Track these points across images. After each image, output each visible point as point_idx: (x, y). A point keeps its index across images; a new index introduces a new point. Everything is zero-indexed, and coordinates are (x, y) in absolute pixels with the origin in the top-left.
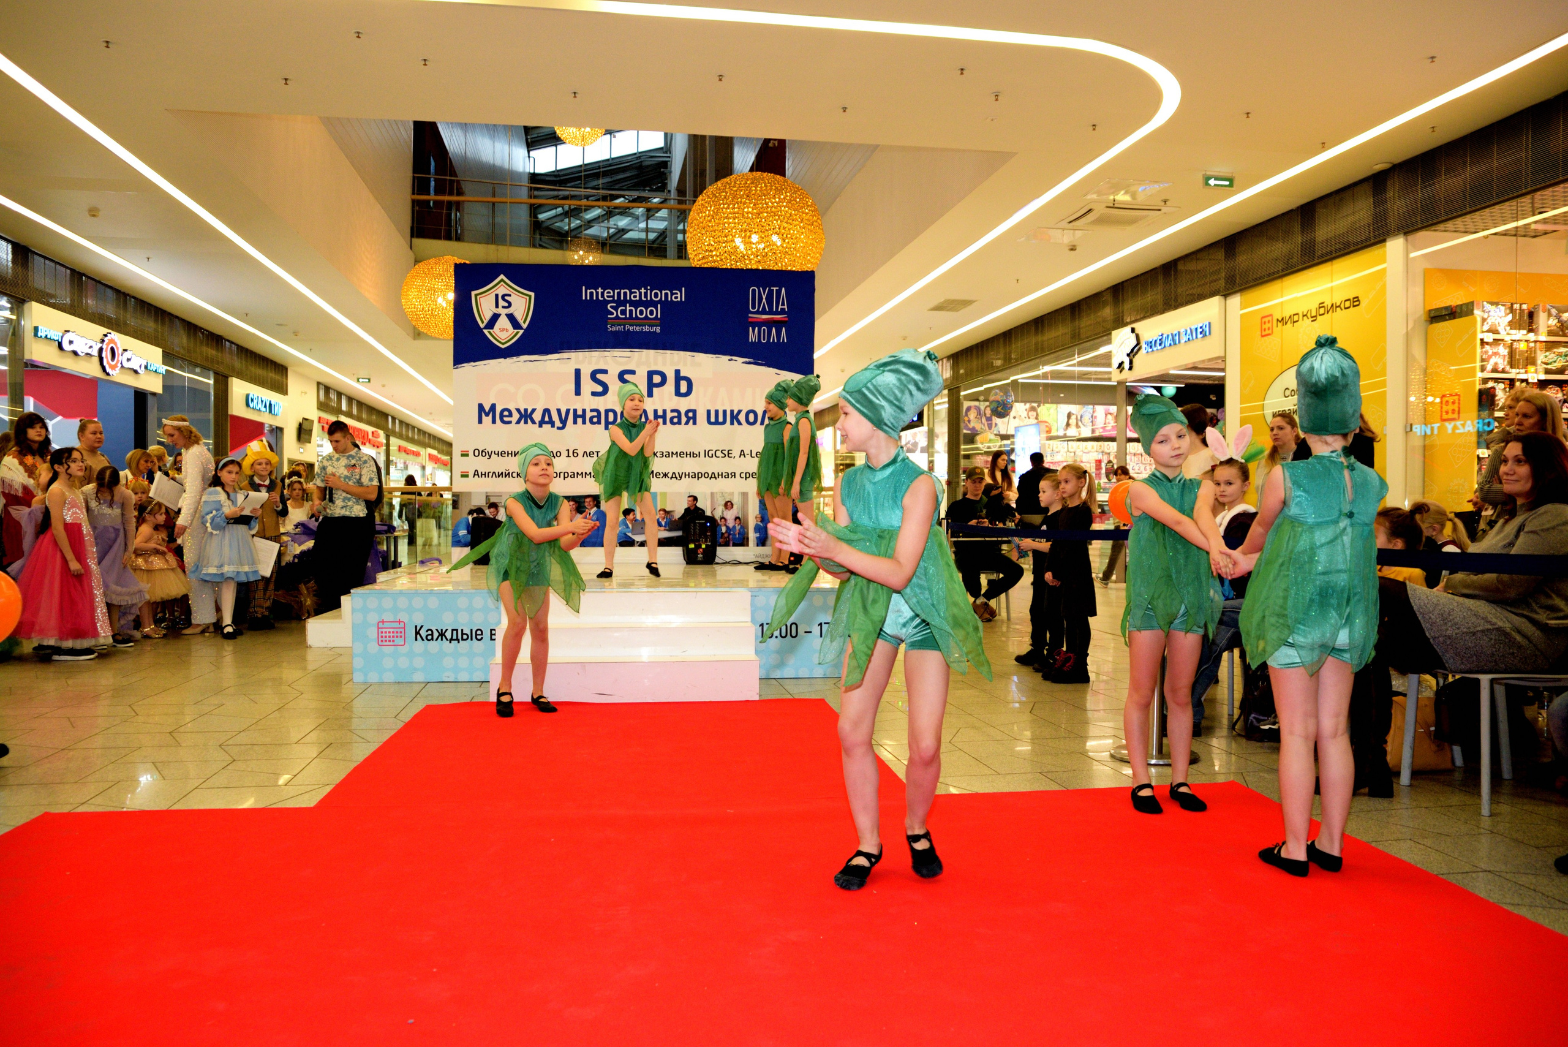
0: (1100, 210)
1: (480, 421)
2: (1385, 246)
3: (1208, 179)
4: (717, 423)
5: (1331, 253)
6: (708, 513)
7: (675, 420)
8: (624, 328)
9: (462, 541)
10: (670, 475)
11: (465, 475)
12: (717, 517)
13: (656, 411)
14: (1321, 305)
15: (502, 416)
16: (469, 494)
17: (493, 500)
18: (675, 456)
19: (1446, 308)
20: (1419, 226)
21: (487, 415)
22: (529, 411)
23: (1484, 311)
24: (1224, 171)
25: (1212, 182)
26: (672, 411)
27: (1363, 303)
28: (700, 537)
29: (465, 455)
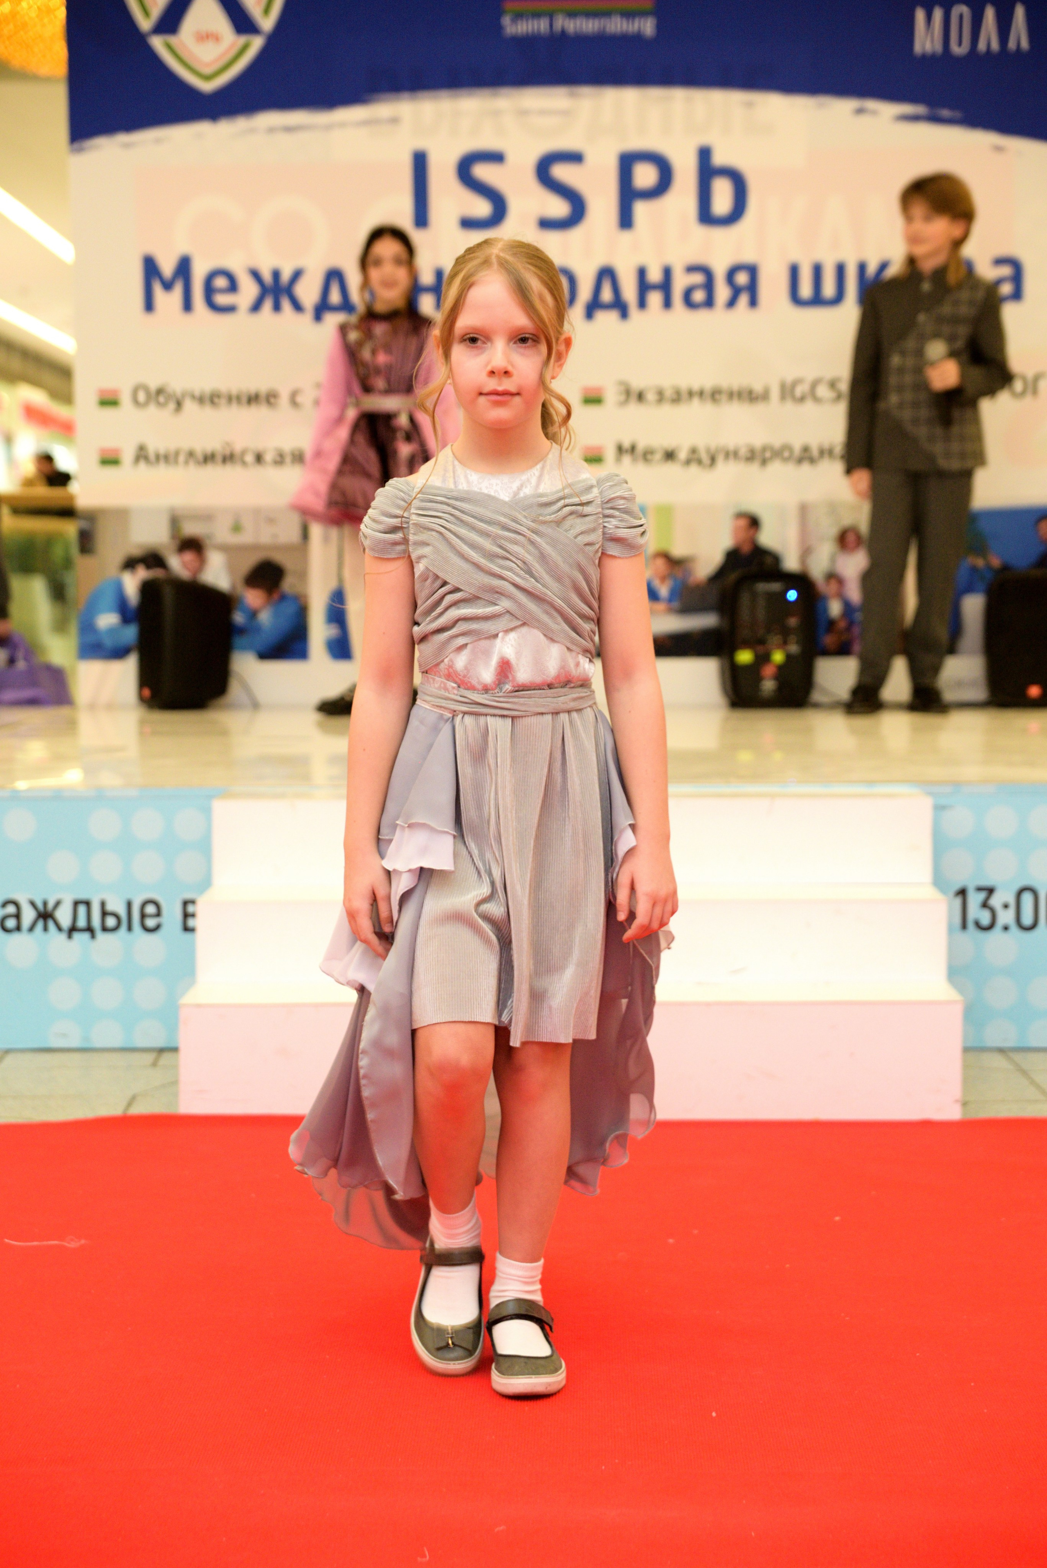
1: (149, 305)
4: (817, 300)
6: (791, 563)
7: (699, 296)
8: (551, 26)
9: (108, 642)
10: (683, 455)
11: (110, 460)
12: (817, 570)
13: (642, 273)
15: (209, 291)
16: (122, 515)
17: (190, 529)
18: (696, 401)
21: (168, 286)
22: (286, 276)
26: (691, 269)
28: (769, 631)
29: (109, 401)
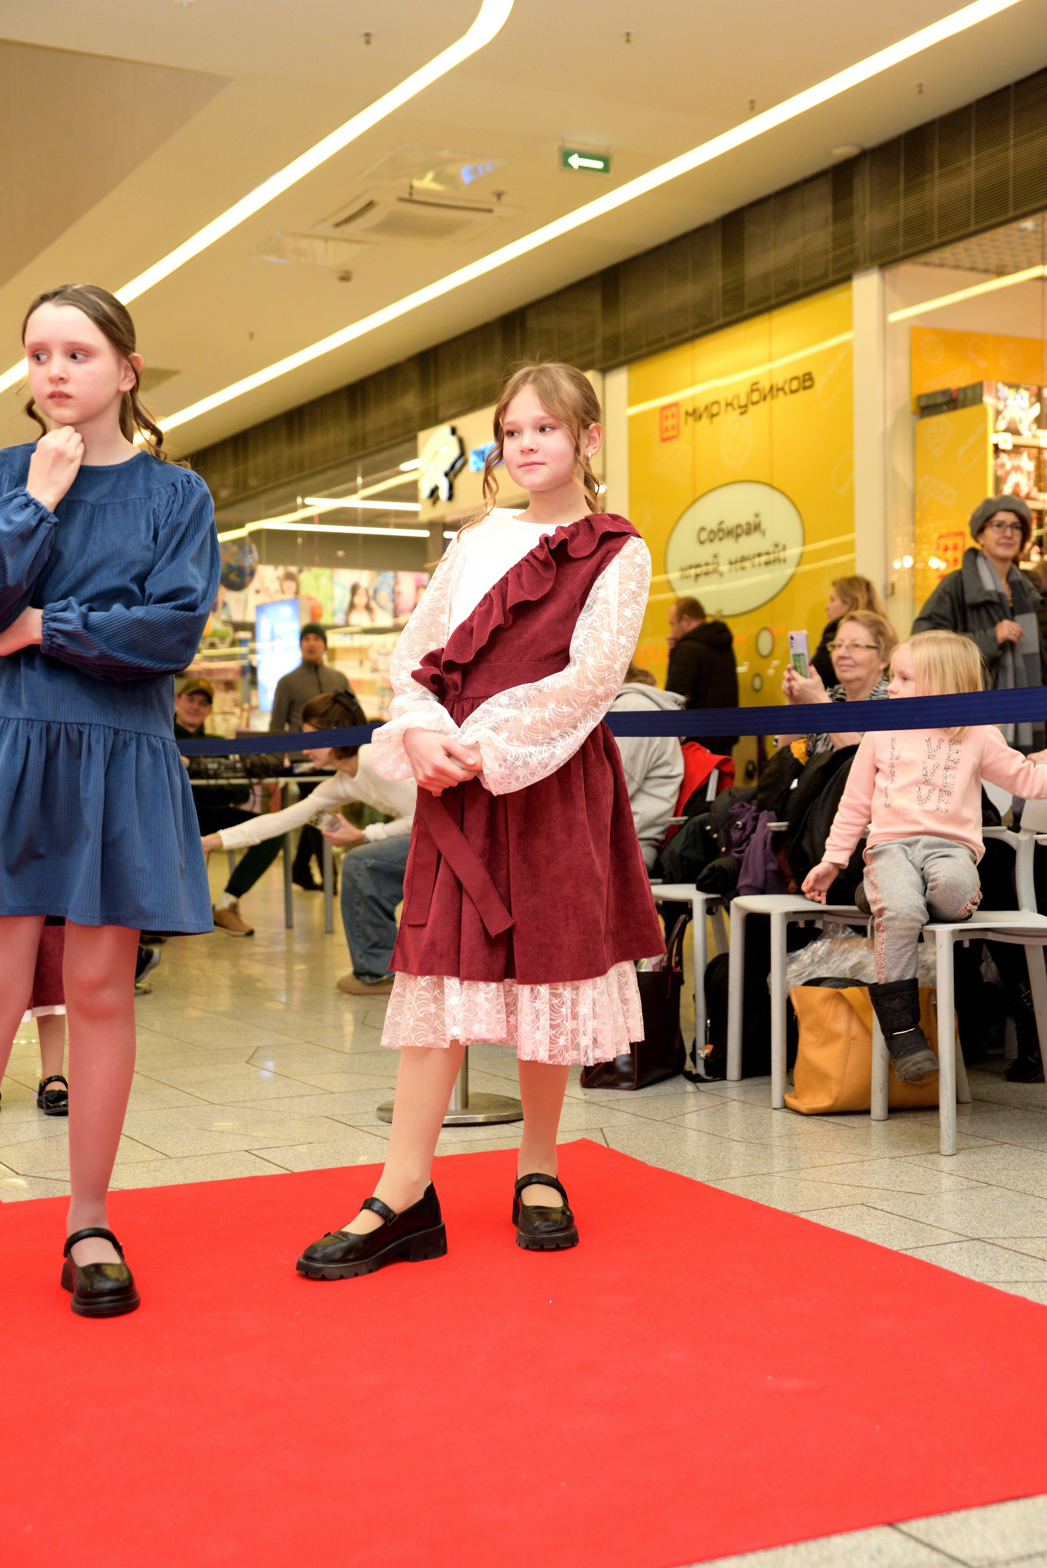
0: (387, 205)
2: (850, 288)
3: (567, 154)
5: (767, 298)
14: (754, 388)
19: (944, 393)
20: (901, 253)
23: (998, 398)
24: (595, 142)
25: (575, 161)
27: (820, 382)
